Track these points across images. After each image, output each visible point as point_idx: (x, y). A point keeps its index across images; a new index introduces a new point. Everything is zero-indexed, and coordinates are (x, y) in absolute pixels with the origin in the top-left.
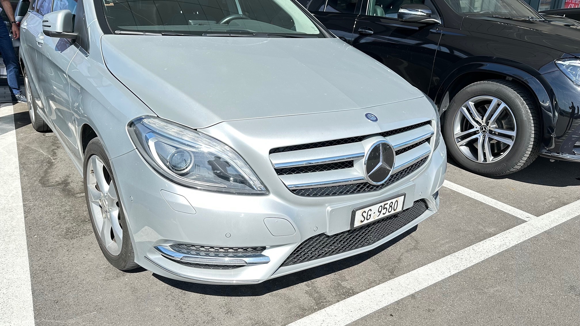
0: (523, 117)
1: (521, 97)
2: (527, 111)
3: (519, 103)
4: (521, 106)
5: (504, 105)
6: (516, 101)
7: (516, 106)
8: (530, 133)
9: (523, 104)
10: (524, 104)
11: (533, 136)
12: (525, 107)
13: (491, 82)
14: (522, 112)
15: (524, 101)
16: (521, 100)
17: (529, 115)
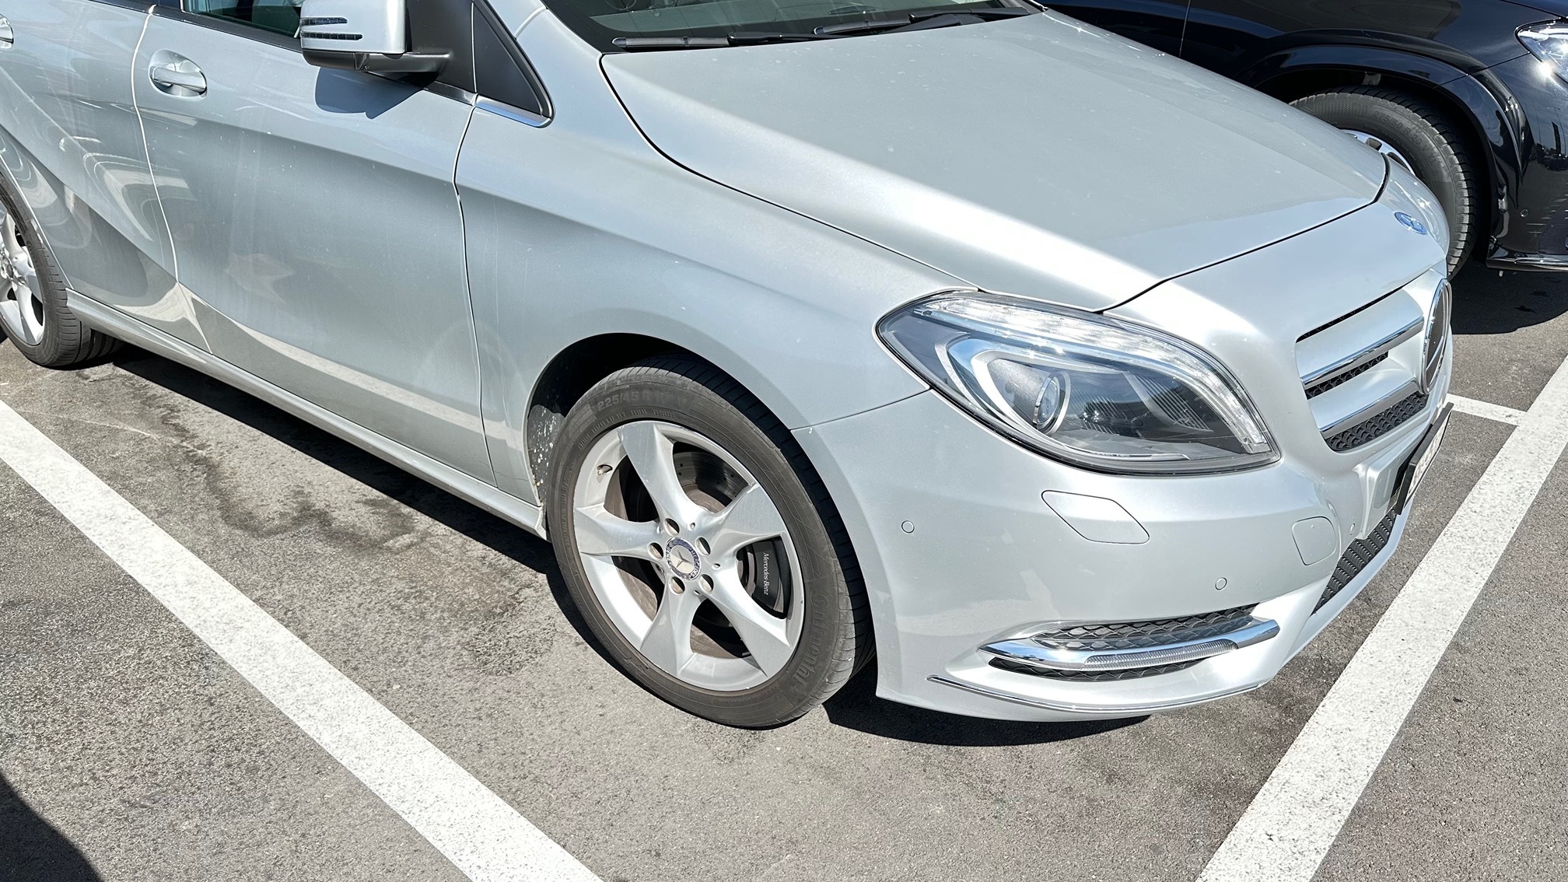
0: (1442, 174)
1: (1433, 126)
2: (1452, 161)
3: (1431, 142)
4: (1436, 150)
5: (1389, 149)
6: (1421, 138)
7: (1423, 150)
8: (1460, 214)
9: (1439, 143)
10: (1443, 143)
11: (1466, 219)
12: (1446, 150)
13: (1349, 94)
14: (1439, 165)
15: (1441, 137)
16: (1435, 134)
17: (1456, 169)
